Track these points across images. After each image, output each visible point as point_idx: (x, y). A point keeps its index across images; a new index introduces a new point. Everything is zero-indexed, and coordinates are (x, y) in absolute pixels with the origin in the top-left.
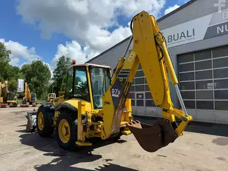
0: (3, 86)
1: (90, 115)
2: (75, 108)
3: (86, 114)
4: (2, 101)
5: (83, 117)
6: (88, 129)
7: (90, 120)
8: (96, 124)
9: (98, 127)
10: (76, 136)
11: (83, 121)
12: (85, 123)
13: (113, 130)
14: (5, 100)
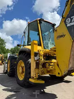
0: (2, 56)
1: (42, 53)
2: (28, 49)
3: (39, 52)
4: (1, 63)
5: (36, 54)
6: (40, 66)
7: (42, 58)
8: (48, 61)
9: (49, 65)
10: (30, 73)
11: (36, 58)
12: (38, 60)
13: (71, 66)
14: (2, 62)
